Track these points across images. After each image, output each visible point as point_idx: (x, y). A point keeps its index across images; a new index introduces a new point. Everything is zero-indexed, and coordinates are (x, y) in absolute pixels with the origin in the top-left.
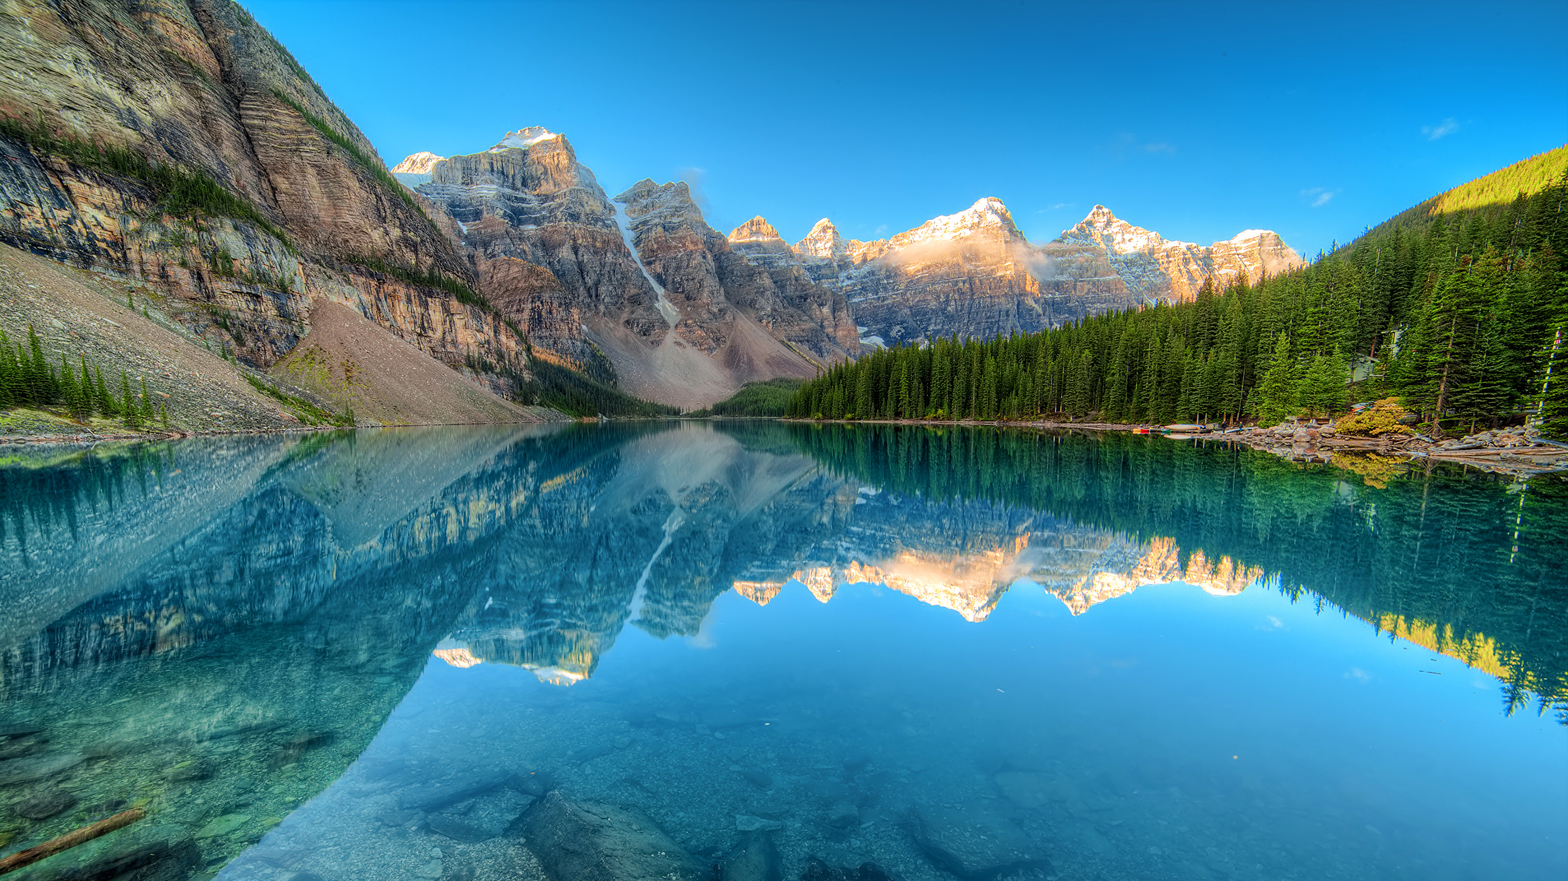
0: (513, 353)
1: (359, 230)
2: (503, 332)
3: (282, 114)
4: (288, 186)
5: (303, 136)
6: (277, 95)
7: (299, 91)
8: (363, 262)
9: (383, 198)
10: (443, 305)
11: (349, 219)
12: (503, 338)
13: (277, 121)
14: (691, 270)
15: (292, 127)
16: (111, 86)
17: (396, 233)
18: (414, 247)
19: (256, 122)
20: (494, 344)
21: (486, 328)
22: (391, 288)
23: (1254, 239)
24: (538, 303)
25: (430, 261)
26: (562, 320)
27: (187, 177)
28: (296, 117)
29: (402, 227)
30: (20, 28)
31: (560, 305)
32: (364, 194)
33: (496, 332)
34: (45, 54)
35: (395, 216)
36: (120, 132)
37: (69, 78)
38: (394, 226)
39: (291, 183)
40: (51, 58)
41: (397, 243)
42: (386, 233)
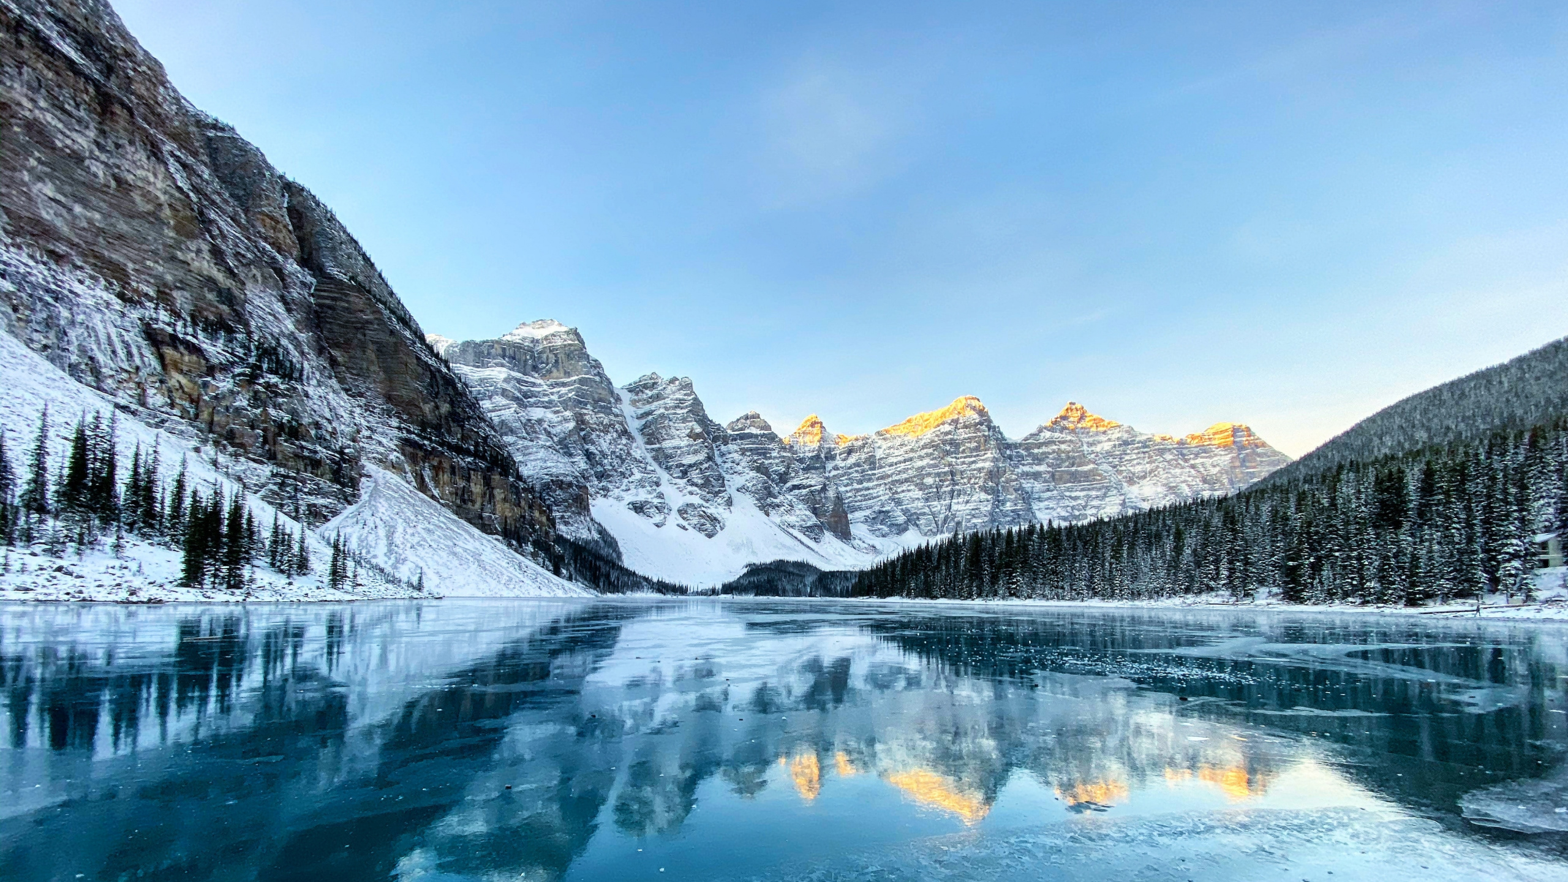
1: (410, 404)
3: (352, 297)
4: (347, 359)
5: (370, 316)
10: (484, 478)
11: (402, 392)
13: (348, 302)
16: (219, 270)
19: (327, 302)
23: (1226, 431)
30: (165, 228)
34: (178, 246)
36: (217, 307)
37: (189, 264)
38: (445, 401)
39: (350, 357)
40: (181, 250)
41: (446, 418)
42: (437, 407)
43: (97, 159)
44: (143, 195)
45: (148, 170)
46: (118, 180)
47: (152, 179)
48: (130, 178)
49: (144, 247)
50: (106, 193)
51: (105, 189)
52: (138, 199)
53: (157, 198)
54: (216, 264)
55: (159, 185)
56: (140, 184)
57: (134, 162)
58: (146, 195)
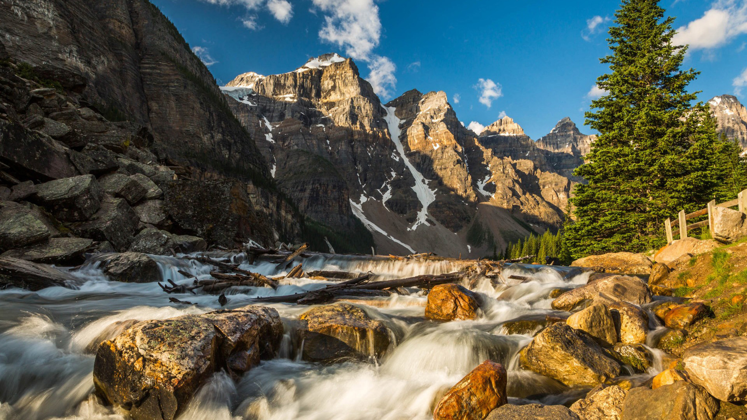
0: (289, 224)
1: (195, 136)
2: (283, 208)
3: (163, 65)
4: (157, 108)
5: (173, 77)
6: (163, 54)
7: (175, 50)
8: (194, 157)
9: (214, 114)
11: (190, 128)
12: (283, 213)
13: (160, 69)
14: (444, 161)
15: (167, 72)
16: (81, 62)
17: (218, 137)
18: (229, 146)
19: (148, 70)
20: (275, 216)
21: (271, 205)
22: (209, 174)
24: (317, 185)
25: (238, 156)
26: (334, 199)
27: (105, 107)
28: (172, 66)
29: (223, 134)
30: (53, 41)
31: (334, 187)
32: (202, 111)
33: (279, 207)
35: (219, 126)
37: (65, 61)
38: (218, 132)
39: (160, 106)
40: (61, 52)
41: (218, 144)
42: (212, 137)
43: (18, 6)
44: (42, 24)
45: (45, 8)
46: (29, 17)
47: (46, 13)
48: (35, 14)
49: (42, 54)
50: (22, 24)
51: (21, 22)
52: (39, 26)
53: (49, 23)
54: (80, 58)
55: (50, 16)
56: (40, 16)
57: (37, 4)
58: (43, 22)
